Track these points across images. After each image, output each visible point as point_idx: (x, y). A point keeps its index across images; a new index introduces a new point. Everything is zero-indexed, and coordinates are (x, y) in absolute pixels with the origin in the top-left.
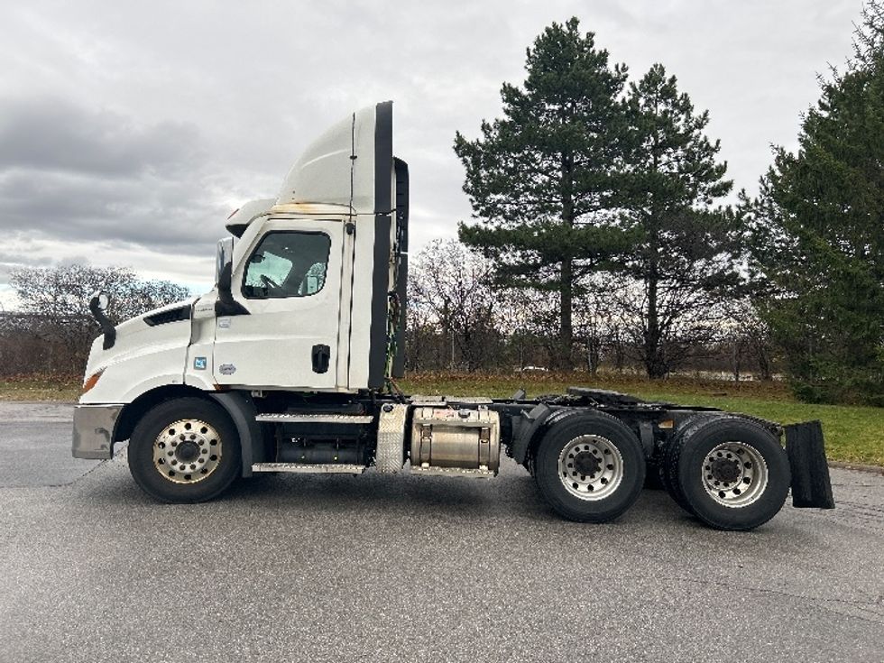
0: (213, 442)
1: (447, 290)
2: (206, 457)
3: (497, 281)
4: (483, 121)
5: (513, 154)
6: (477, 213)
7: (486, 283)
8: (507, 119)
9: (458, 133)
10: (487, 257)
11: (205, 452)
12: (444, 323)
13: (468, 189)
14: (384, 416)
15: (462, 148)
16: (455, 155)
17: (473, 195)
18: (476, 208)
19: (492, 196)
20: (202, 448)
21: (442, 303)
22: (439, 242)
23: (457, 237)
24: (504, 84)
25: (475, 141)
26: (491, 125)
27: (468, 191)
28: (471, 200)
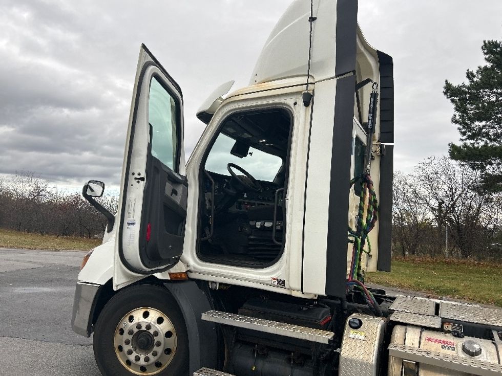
0: (168, 334)
1: (441, 193)
2: (160, 350)
3: (484, 188)
4: (468, 70)
5: (495, 90)
6: (464, 137)
7: (474, 189)
8: (489, 65)
9: (446, 81)
10: (474, 169)
11: (159, 344)
12: (439, 219)
13: (456, 121)
14: (350, 334)
15: (450, 91)
16: (445, 97)
17: (461, 124)
18: (464, 134)
19: (477, 123)
20: (156, 339)
21: (437, 204)
22: (432, 159)
23: (447, 155)
24: (484, 42)
25: (461, 85)
26: (475, 72)
27: (456, 122)
28: (459, 129)
